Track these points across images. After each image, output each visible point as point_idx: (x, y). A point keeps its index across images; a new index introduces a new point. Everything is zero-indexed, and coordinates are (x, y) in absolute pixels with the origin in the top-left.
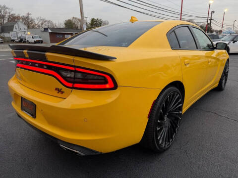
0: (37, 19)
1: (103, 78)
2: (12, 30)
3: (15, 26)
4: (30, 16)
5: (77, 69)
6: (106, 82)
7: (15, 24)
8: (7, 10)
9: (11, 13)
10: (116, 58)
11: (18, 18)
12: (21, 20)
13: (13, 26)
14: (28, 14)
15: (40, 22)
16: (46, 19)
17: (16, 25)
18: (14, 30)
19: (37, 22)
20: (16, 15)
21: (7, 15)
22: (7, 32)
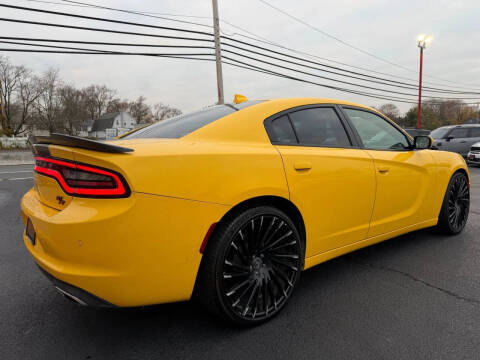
0: (156, 106)
1: (109, 179)
2: (111, 126)
3: (116, 119)
4: (144, 102)
5: (80, 167)
6: (115, 186)
7: (116, 116)
8: (108, 93)
9: (114, 98)
10: (132, 150)
11: (124, 106)
12: (128, 110)
13: (113, 120)
14: (141, 99)
15: (161, 112)
16: (171, 107)
17: (118, 118)
18: (115, 125)
19: (154, 112)
20: (121, 101)
21: (107, 102)
22: (100, 130)
